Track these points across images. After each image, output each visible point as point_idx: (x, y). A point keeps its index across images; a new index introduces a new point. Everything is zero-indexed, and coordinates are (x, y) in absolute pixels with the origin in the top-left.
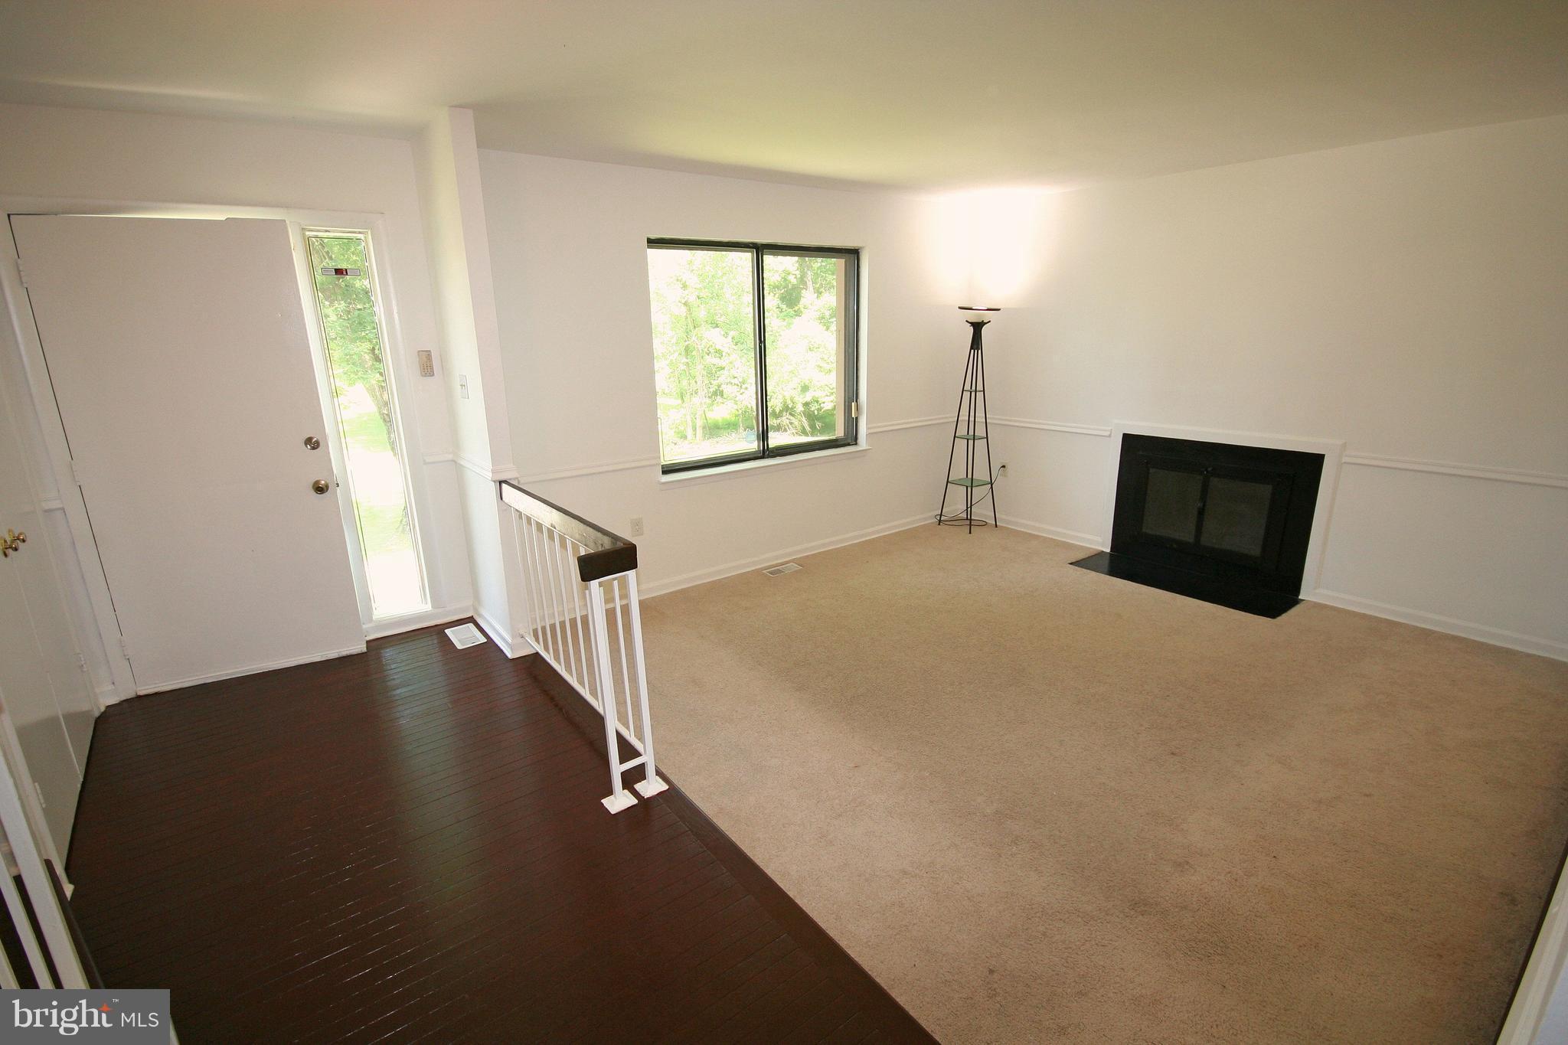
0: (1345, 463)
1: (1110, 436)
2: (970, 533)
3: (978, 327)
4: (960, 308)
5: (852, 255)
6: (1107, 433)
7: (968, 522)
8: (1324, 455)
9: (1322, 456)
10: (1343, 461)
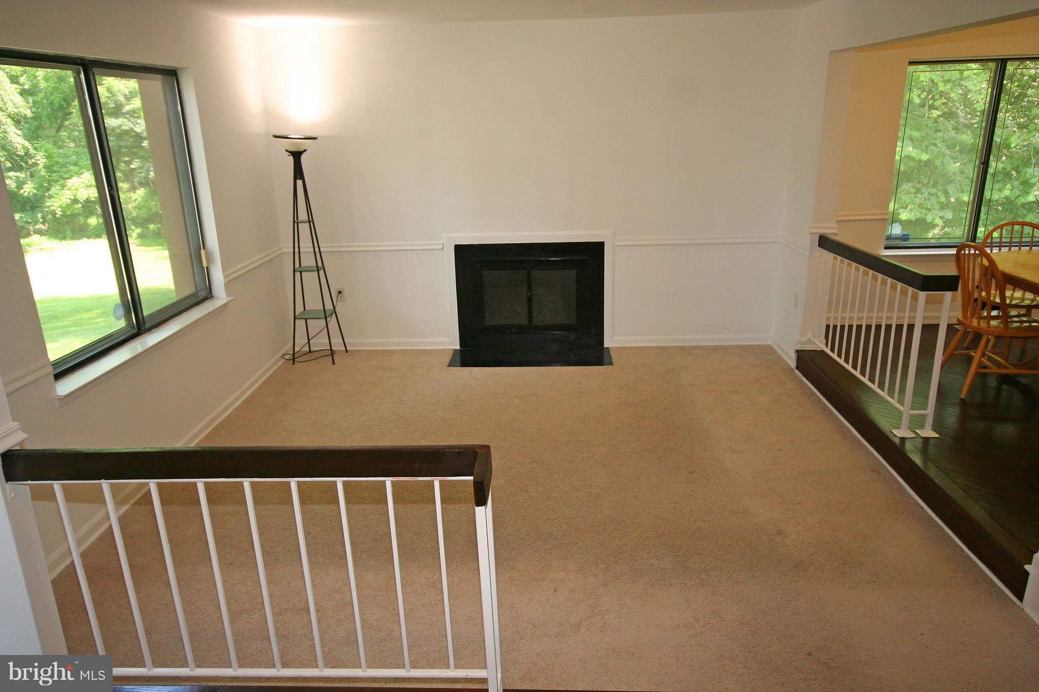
0: (618, 246)
1: (443, 248)
2: (334, 364)
3: (297, 155)
4: (275, 136)
5: (171, 74)
6: (441, 247)
7: (329, 353)
8: (604, 242)
9: (603, 243)
10: (616, 245)
